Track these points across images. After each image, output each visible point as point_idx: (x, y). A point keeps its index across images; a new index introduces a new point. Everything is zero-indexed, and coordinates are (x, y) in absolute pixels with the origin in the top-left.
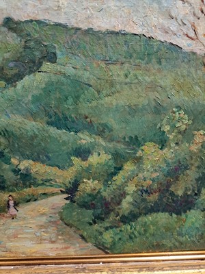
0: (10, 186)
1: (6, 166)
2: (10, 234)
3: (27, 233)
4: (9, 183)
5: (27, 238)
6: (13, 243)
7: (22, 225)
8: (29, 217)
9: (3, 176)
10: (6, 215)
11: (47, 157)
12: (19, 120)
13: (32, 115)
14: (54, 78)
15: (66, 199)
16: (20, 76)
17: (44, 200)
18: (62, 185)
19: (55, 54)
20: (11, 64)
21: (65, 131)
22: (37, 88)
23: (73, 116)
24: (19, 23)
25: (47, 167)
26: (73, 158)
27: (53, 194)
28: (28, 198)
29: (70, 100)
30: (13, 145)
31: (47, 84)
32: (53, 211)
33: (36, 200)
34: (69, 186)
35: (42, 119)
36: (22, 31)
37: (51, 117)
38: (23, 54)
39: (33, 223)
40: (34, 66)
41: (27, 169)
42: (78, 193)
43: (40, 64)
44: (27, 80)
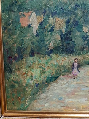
0: (77, 50)
1: (78, 33)
2: (70, 91)
3: (83, 91)
4: (77, 48)
5: (82, 95)
6: (71, 99)
7: (80, 84)
9: (74, 42)
10: (69, 75)
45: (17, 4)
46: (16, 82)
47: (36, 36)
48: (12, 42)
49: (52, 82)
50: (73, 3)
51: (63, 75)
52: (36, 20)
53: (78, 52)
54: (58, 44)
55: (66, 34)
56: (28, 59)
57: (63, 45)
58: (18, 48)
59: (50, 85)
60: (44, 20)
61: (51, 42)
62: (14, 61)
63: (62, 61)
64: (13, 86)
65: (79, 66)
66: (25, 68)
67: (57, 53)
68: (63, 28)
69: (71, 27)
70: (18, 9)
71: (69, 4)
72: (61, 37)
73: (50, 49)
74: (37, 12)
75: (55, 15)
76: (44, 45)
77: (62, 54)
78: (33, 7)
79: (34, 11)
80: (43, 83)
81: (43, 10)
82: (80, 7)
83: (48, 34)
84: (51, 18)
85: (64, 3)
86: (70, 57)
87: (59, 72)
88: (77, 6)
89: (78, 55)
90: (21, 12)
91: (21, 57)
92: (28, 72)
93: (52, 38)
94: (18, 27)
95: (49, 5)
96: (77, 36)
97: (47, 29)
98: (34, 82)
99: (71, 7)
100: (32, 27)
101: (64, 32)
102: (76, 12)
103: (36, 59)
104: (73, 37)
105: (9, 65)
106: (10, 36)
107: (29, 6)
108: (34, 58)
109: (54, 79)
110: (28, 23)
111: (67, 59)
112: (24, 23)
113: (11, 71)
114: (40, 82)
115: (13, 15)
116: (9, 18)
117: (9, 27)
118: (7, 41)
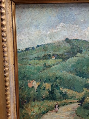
1: (57, 91)
4: (57, 98)
7: (59, 115)
8: (63, 112)
9: (56, 95)
10: (54, 110)
11: (74, 87)
12: (65, 73)
13: (70, 71)
14: (80, 59)
15: (79, 105)
16: (68, 58)
17: (70, 105)
18: (78, 99)
19: (82, 50)
20: (66, 54)
21: (82, 78)
22: (74, 62)
23: (86, 72)
24: (71, 40)
25: (73, 92)
26: (84, 88)
27: (74, 103)
28: (64, 104)
29: (86, 66)
30: (62, 83)
31: (78, 61)
32: (73, 110)
33: (67, 105)
34: (81, 99)
35: (74, 73)
36: (71, 43)
37: (77, 73)
38: (71, 50)
39: (64, 115)
40: (74, 54)
41: (65, 92)
42: (84, 103)
43: (76, 54)
44: (70, 59)
45: (27, 76)
46: (25, 114)
47: (36, 92)
48: (24, 94)
49: (44, 114)
50: (55, 76)
51: (50, 111)
52: (36, 84)
53: (58, 100)
54: (47, 96)
55: (51, 91)
56: (32, 102)
57: (50, 96)
58: (27, 97)
59: (43, 116)
60: (40, 84)
61: (44, 95)
62: (25, 104)
63: (49, 104)
64: (24, 116)
65: (59, 106)
66: (30, 107)
67: (47, 100)
68: (50, 88)
69: (54, 88)
70: (27, 79)
71: (53, 77)
72: (49, 92)
73: (43, 98)
74: (37, 81)
75: (46, 82)
76: (40, 96)
77: (49, 101)
78: (35, 78)
79: (35, 80)
80: (40, 115)
81: (40, 80)
82: (58, 78)
83: (42, 91)
84: (44, 84)
85: (50, 76)
86: (54, 102)
87: (48, 109)
88: (56, 78)
89: (58, 101)
90: (29, 81)
91: (28, 102)
92: (32, 109)
93: (44, 93)
94: (27, 87)
95: (43, 77)
96: (57, 92)
97: (42, 89)
98: (35, 114)
99: (53, 79)
100: (34, 88)
101: (50, 90)
102: (56, 81)
103: (36, 103)
104: (55, 93)
105: (22, 105)
106: (23, 91)
107: (33, 78)
108: (35, 102)
109: (45, 112)
110: (32, 86)
111: (52, 103)
112: (30, 85)
113: (23, 108)
114: (38, 114)
115: (24, 82)
116: (22, 83)
117: (23, 87)
118: (21, 94)
